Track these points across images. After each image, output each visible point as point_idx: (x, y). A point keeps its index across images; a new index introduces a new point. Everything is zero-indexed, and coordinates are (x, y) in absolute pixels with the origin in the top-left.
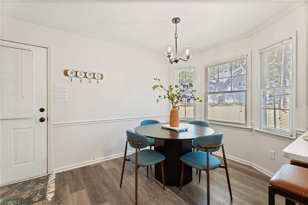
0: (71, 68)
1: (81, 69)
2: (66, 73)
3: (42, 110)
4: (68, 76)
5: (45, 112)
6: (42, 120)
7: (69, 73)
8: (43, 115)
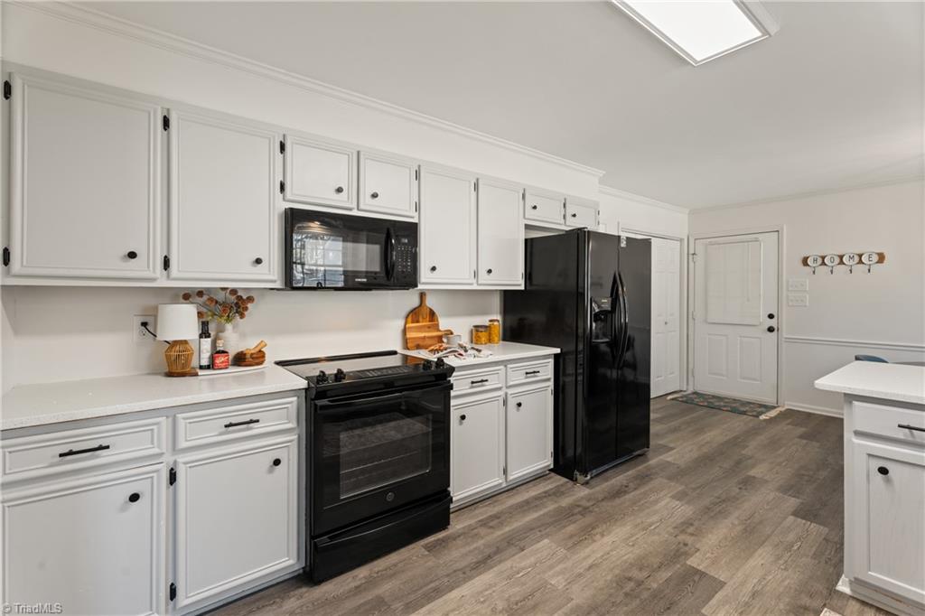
0: (813, 252)
1: (831, 251)
2: (805, 262)
3: (771, 316)
4: (808, 265)
5: (775, 320)
6: (771, 330)
7: (810, 262)
8: (773, 323)
